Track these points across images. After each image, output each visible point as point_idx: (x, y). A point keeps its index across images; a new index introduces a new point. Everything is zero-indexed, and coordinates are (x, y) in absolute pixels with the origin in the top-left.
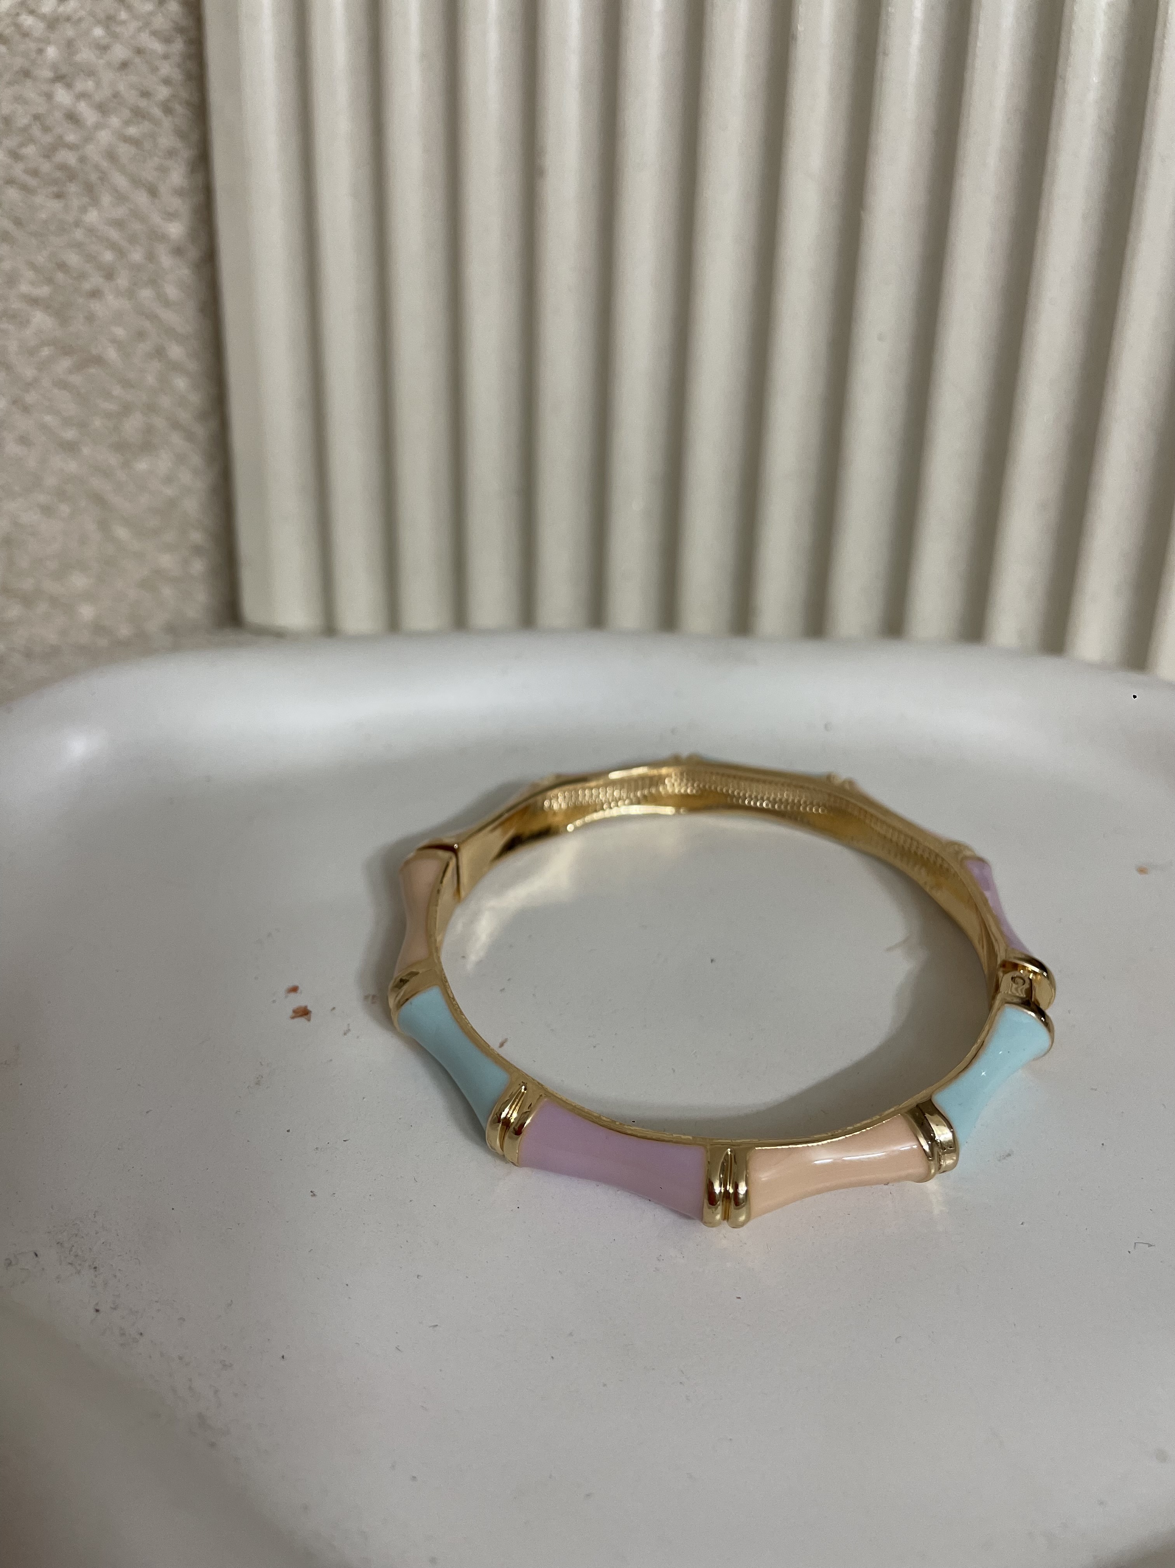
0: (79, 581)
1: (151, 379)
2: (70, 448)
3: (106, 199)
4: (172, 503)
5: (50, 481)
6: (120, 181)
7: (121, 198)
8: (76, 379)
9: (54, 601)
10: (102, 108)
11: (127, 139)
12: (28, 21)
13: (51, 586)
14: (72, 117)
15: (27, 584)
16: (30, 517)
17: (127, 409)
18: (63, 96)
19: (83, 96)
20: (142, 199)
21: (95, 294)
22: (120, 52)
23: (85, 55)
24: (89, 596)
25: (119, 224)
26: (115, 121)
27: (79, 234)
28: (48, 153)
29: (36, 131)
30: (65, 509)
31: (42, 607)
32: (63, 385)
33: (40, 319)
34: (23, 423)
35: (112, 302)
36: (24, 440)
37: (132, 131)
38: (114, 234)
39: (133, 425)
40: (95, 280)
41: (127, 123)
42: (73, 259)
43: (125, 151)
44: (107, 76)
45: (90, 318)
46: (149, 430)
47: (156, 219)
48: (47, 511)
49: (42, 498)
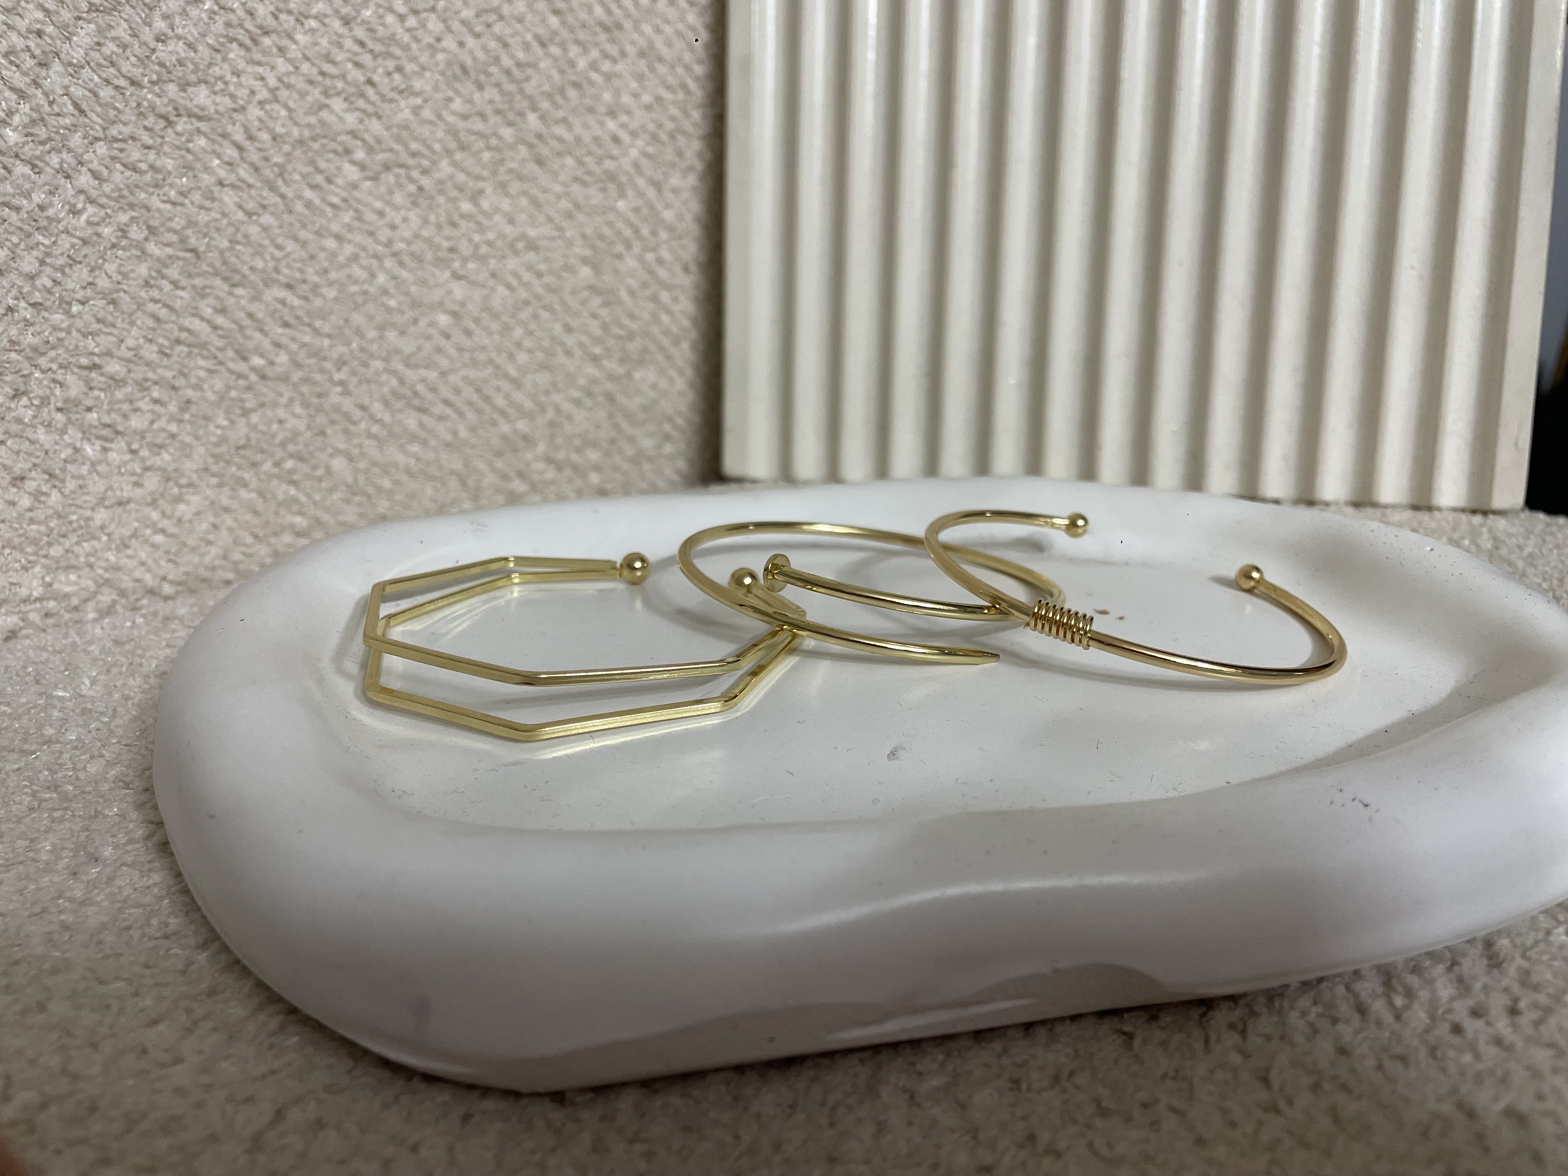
0: (593, 455)
1: (646, 316)
2: (595, 359)
3: (630, 193)
4: (655, 402)
5: (582, 381)
6: (641, 182)
7: (640, 194)
8: (604, 312)
9: (575, 468)
10: (634, 134)
11: (647, 155)
12: (594, 76)
13: (575, 457)
14: (616, 140)
15: (561, 455)
16: (567, 407)
17: (631, 336)
18: (611, 125)
19: (624, 126)
20: (651, 193)
21: (619, 257)
22: (647, 98)
23: (626, 99)
24: (597, 468)
25: (636, 210)
26: (640, 143)
27: (611, 217)
28: (600, 161)
29: (594, 148)
30: (588, 402)
31: (568, 472)
32: (594, 316)
33: (586, 272)
34: (570, 340)
35: (631, 262)
36: (569, 353)
37: (650, 150)
38: (632, 217)
39: (633, 347)
40: (620, 248)
41: (649, 144)
42: (607, 231)
43: (645, 163)
44: (639, 114)
45: (616, 271)
46: (645, 351)
47: (659, 207)
48: (577, 403)
49: (576, 394)
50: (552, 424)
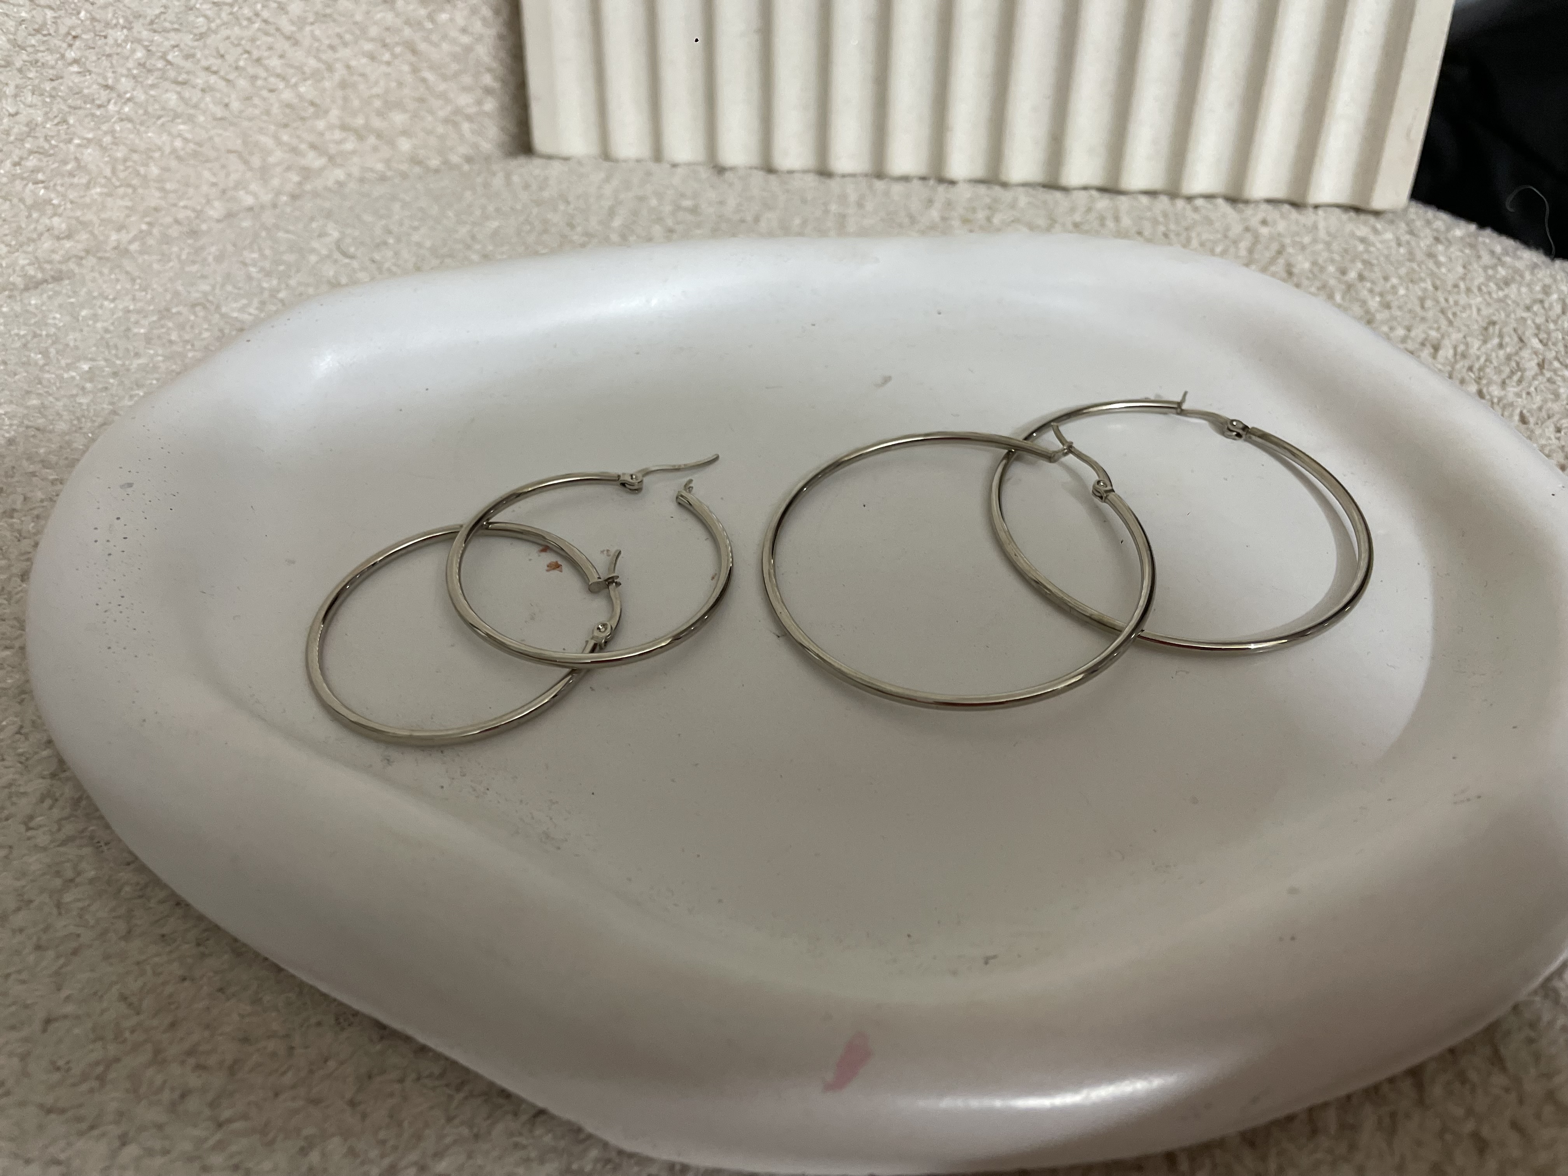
50: (343, 85)
